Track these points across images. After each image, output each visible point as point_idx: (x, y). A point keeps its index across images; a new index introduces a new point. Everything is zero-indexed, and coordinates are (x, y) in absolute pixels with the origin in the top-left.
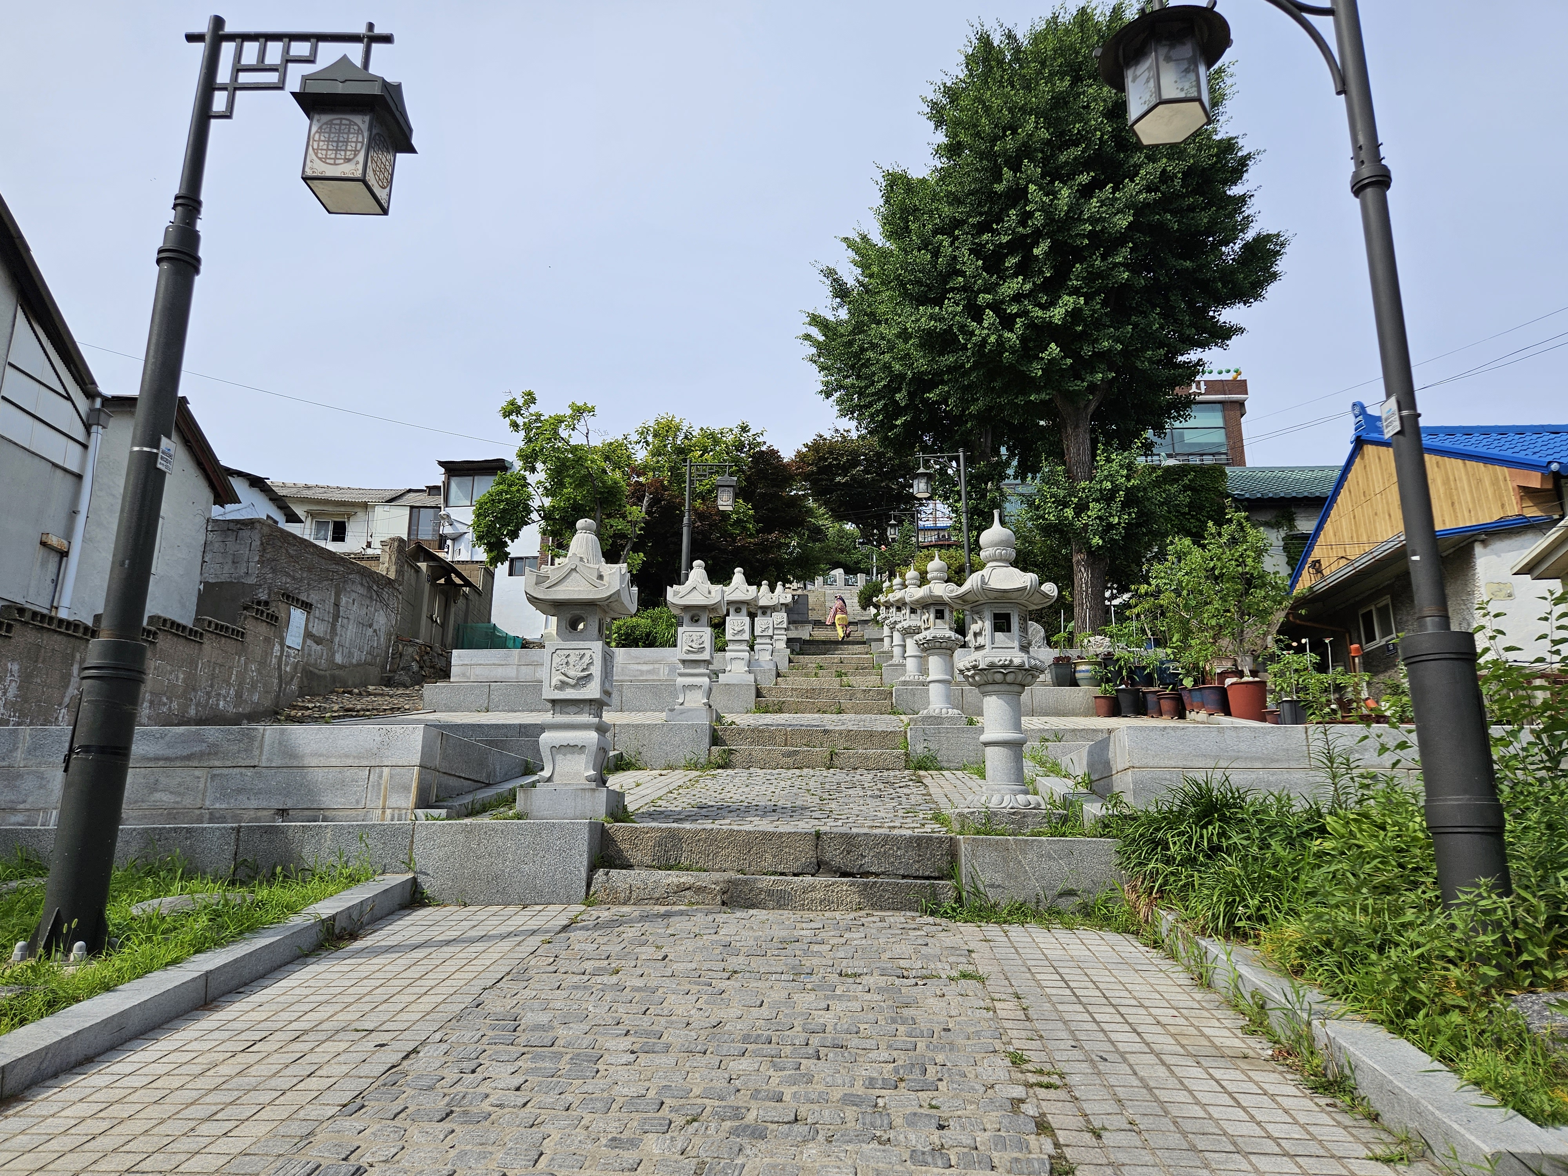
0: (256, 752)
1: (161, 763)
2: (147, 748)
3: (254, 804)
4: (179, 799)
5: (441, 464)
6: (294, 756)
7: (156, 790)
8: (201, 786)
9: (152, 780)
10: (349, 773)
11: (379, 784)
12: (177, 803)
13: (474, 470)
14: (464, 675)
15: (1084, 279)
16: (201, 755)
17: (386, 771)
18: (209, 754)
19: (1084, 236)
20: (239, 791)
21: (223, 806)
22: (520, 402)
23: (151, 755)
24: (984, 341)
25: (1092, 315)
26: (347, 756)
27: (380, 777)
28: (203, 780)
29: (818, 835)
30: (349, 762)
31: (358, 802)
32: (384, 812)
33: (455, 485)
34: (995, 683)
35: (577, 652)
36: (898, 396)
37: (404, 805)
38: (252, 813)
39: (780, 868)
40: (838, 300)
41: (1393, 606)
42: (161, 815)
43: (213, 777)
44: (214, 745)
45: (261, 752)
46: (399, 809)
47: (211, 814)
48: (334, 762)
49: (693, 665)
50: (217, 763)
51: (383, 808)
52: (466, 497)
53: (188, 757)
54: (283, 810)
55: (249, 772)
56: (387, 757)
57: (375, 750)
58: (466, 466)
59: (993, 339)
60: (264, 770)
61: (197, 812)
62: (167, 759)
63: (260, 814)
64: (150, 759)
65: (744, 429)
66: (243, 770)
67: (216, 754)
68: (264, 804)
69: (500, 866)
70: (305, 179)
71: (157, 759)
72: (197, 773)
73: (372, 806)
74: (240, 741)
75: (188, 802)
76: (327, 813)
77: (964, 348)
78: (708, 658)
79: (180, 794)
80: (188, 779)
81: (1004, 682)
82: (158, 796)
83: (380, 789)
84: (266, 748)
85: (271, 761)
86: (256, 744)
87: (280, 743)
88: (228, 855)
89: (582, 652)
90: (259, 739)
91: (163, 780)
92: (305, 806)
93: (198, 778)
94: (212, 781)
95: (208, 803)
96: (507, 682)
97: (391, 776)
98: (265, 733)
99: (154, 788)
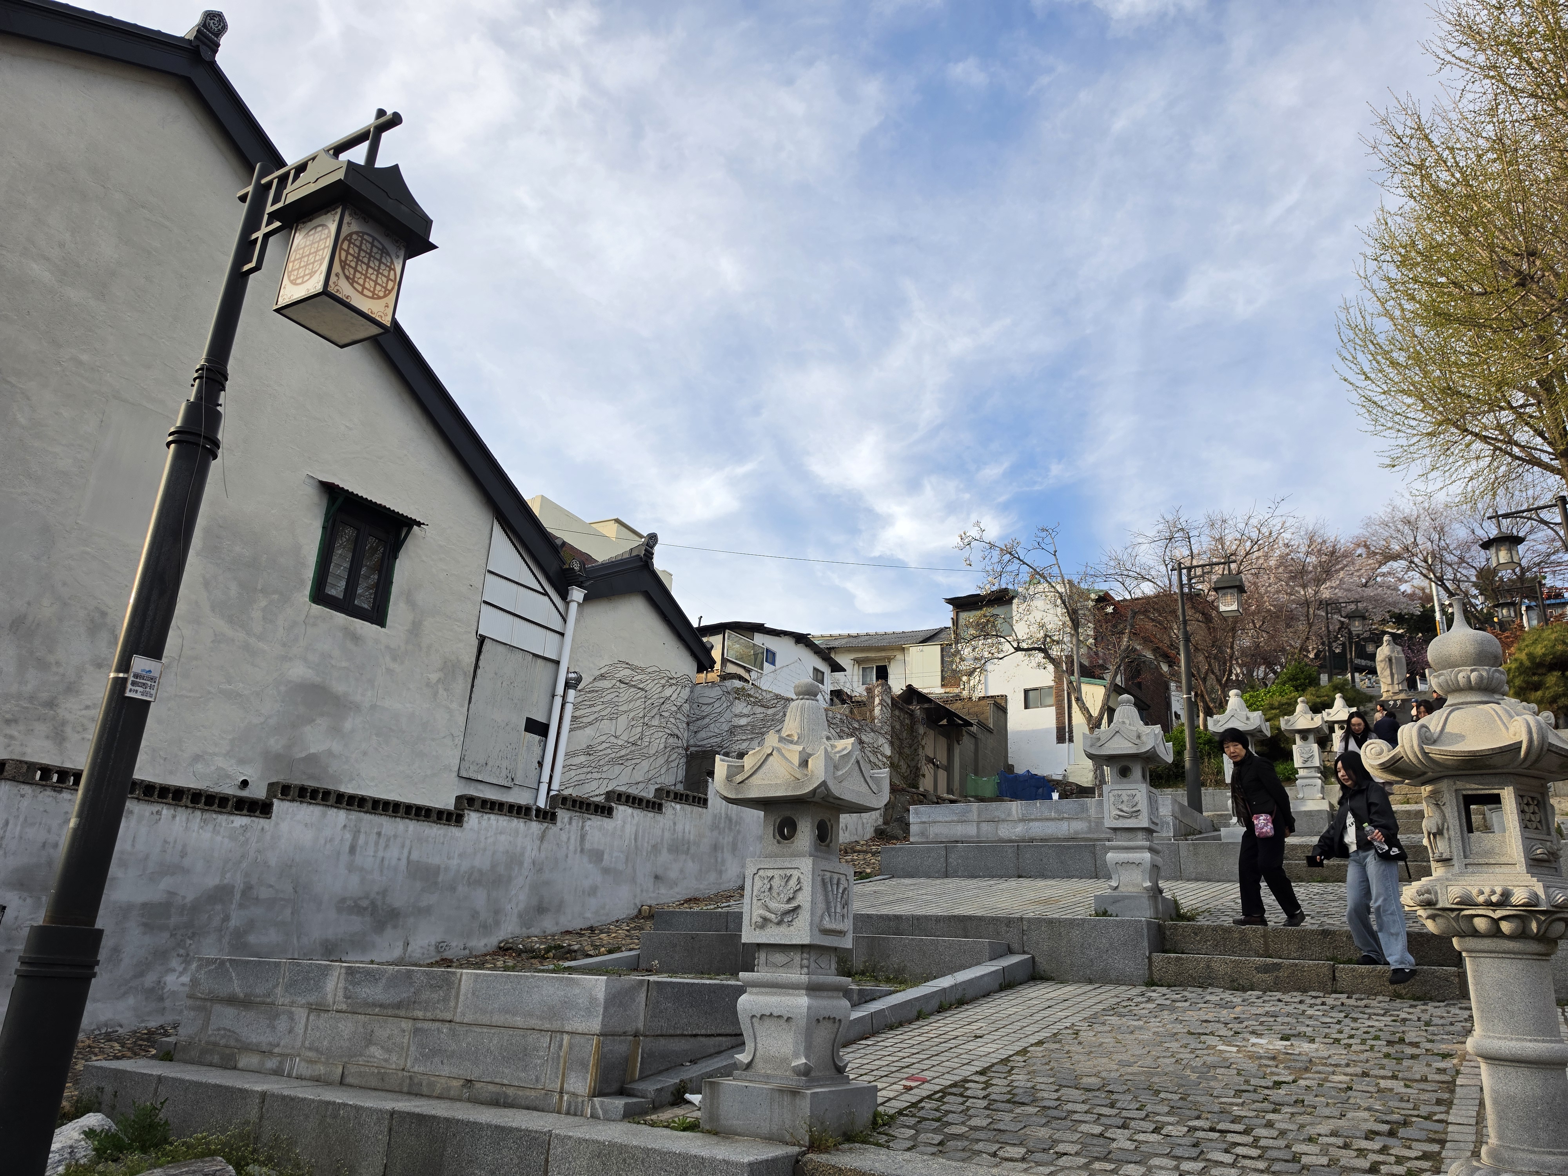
0: (453, 1003)
1: (377, 1010)
2: (368, 991)
3: (446, 1070)
4: (386, 1058)
5: (949, 601)
6: (484, 1010)
7: (371, 1043)
8: (406, 1041)
9: (369, 1030)
10: (532, 1038)
11: (559, 1056)
12: (385, 1062)
13: (980, 603)
14: (923, 834)
16: (408, 1003)
17: (566, 1037)
18: (414, 1002)
20: (435, 1052)
21: (421, 1070)
23: (371, 1000)
26: (531, 1014)
27: (560, 1045)
28: (407, 1035)
30: (533, 1024)
31: (537, 1080)
32: (561, 1098)
33: (961, 621)
35: (781, 872)
37: (581, 1090)
38: (444, 1080)
42: (373, 1073)
43: (416, 1031)
45: (457, 1004)
46: (576, 1094)
47: (410, 1078)
48: (519, 1021)
49: (1128, 835)
50: (420, 1015)
51: (561, 1091)
53: (399, 1006)
54: (470, 1082)
55: (445, 1029)
56: (569, 1019)
57: (557, 1009)
60: (457, 1026)
61: (401, 1076)
62: (382, 1005)
63: (450, 1083)
64: (369, 1005)
66: (440, 1025)
67: (420, 1002)
68: (455, 1072)
71: (375, 1004)
72: (404, 1025)
73: (551, 1087)
74: (441, 987)
75: (393, 1062)
76: (510, 1089)
78: (1145, 824)
79: (388, 1049)
80: (396, 1032)
82: (372, 1050)
83: (558, 1064)
84: (462, 998)
85: (464, 1015)
86: (453, 992)
87: (473, 992)
89: (788, 872)
90: (456, 985)
91: (377, 1032)
92: (491, 1079)
93: (404, 1031)
94: (415, 1036)
95: (409, 1064)
96: (967, 842)
97: (571, 1046)
98: (464, 977)
99: (369, 1040)
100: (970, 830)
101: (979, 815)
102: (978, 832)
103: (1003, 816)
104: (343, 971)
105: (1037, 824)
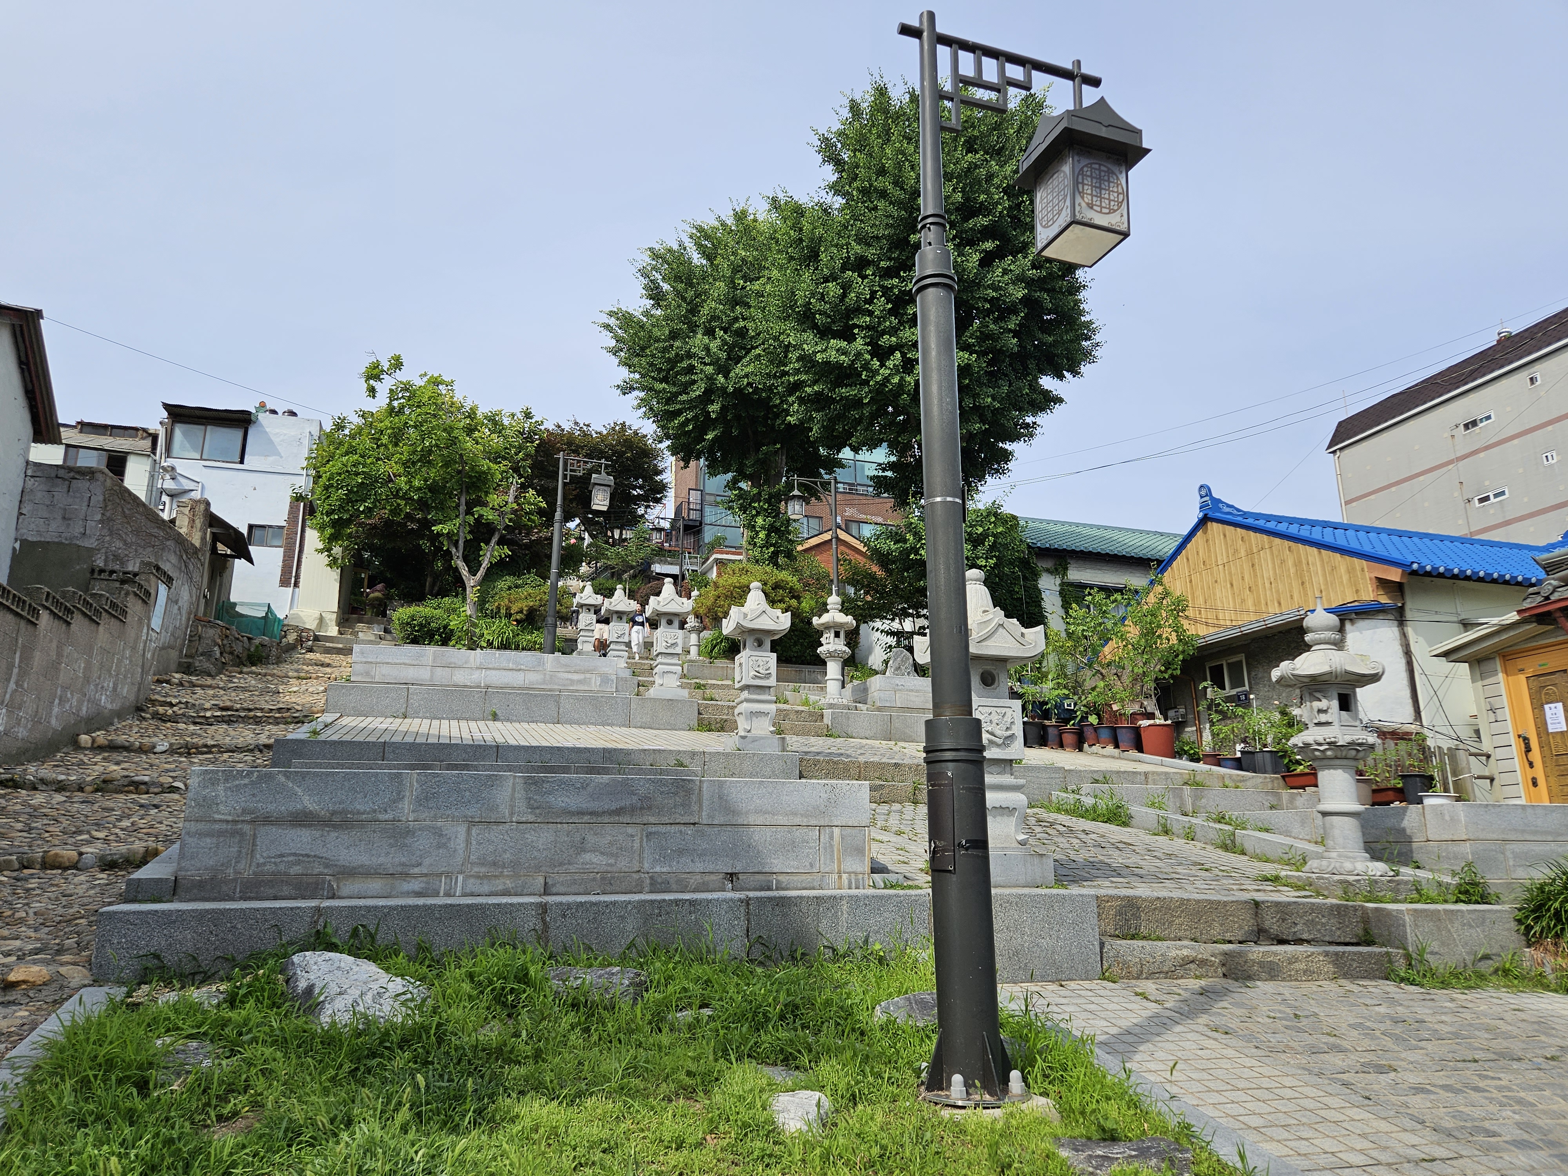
0: (695, 808)
1: (586, 818)
2: (567, 799)
3: (699, 867)
4: (612, 861)
5: (166, 406)
6: (735, 813)
7: (584, 851)
8: (637, 845)
9: (578, 838)
10: (798, 833)
11: (831, 846)
12: (611, 865)
13: (206, 418)
14: (367, 674)
15: (977, 337)
16: (632, 810)
17: (837, 831)
18: (642, 808)
19: (986, 300)
20: (681, 852)
21: (664, 870)
22: (386, 365)
23: (574, 808)
24: (887, 379)
25: (978, 372)
26: (794, 814)
27: (831, 837)
28: (637, 839)
29: (1257, 904)
30: (797, 820)
31: (811, 865)
32: (840, 877)
33: (179, 432)
36: (711, 408)
37: (860, 869)
38: (698, 877)
39: (1228, 936)
40: (652, 302)
41: (1247, 664)
42: (594, 879)
43: (649, 835)
44: (646, 797)
45: (701, 807)
46: (856, 873)
47: (651, 878)
48: (781, 820)
49: (758, 691)
50: (652, 820)
51: (839, 872)
52: (194, 449)
53: (619, 812)
54: (731, 874)
55: (690, 830)
56: (836, 816)
57: (822, 808)
58: (197, 412)
59: (896, 380)
60: (706, 828)
61: (636, 876)
62: (591, 813)
63: (707, 878)
64: (572, 814)
65: (528, 415)
66: (683, 828)
67: (650, 808)
68: (711, 868)
69: (1019, 940)
71: (581, 813)
72: (630, 830)
73: (827, 870)
74: (675, 794)
75: (622, 864)
76: (781, 878)
77: (866, 383)
79: (612, 855)
80: (620, 837)
82: (587, 857)
83: (833, 851)
84: (705, 803)
85: (713, 818)
86: (694, 798)
87: (720, 798)
88: (740, 931)
89: (1003, 710)
90: (696, 792)
91: (591, 839)
92: (756, 870)
93: (632, 836)
94: (648, 840)
95: (646, 866)
96: (421, 685)
97: (843, 837)
98: (705, 785)
99: (581, 847)
100: (424, 674)
101: (434, 660)
102: (432, 676)
103: (460, 663)
104: (521, 781)
105: (494, 672)
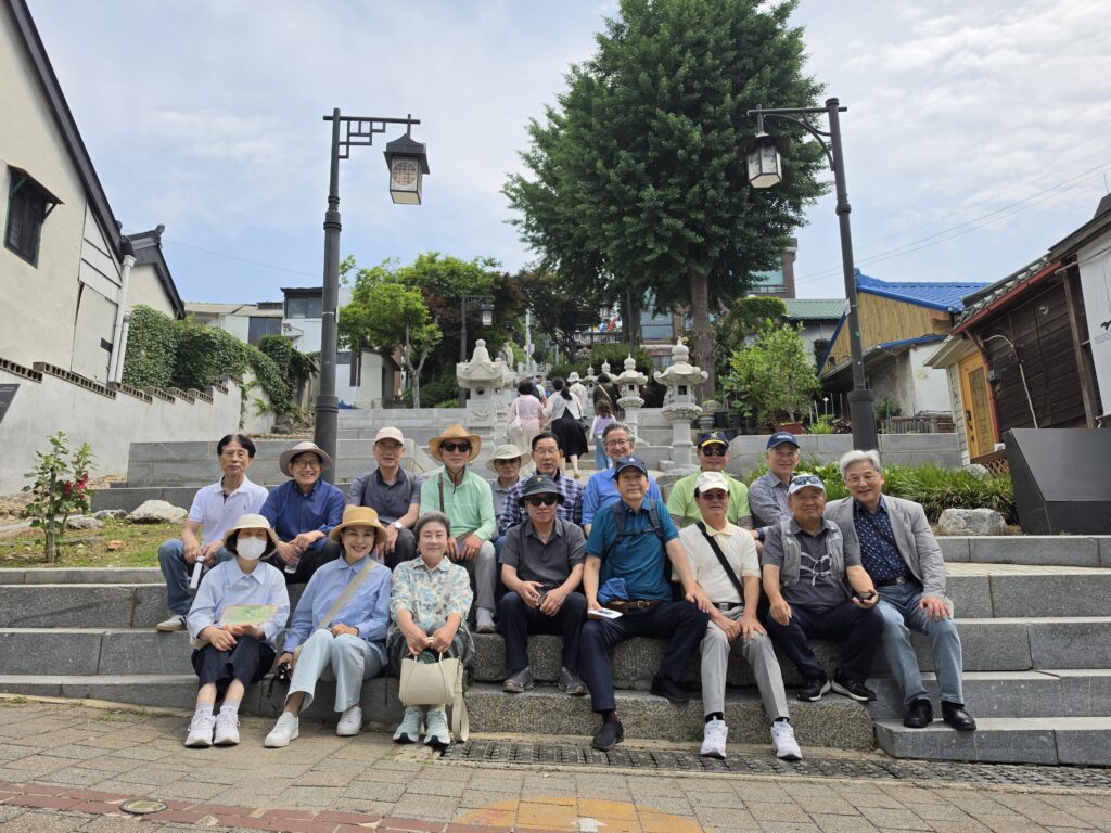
13: (304, 294)
33: (292, 303)
34: (679, 418)
58: (298, 291)
70: (391, 191)
81: (683, 418)
